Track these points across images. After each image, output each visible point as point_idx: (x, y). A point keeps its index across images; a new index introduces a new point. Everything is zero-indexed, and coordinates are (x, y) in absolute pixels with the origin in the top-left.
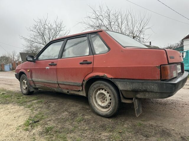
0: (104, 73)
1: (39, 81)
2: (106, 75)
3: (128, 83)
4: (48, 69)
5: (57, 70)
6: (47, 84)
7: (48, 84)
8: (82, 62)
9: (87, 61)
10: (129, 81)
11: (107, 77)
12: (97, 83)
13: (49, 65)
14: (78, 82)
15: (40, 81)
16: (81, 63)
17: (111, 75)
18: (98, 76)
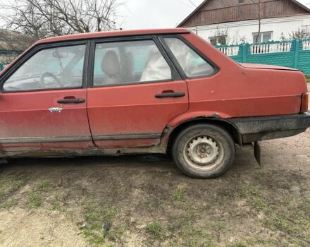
0: (213, 110)
1: (24, 141)
2: (217, 114)
3: (257, 123)
4: (55, 112)
5: (87, 112)
6: (52, 145)
7: (58, 145)
8: (160, 93)
9: (172, 91)
10: (257, 119)
11: (220, 118)
12: (196, 129)
13: (59, 102)
14: (152, 132)
15: (30, 140)
16: (157, 97)
17: (227, 113)
18: (201, 117)
